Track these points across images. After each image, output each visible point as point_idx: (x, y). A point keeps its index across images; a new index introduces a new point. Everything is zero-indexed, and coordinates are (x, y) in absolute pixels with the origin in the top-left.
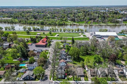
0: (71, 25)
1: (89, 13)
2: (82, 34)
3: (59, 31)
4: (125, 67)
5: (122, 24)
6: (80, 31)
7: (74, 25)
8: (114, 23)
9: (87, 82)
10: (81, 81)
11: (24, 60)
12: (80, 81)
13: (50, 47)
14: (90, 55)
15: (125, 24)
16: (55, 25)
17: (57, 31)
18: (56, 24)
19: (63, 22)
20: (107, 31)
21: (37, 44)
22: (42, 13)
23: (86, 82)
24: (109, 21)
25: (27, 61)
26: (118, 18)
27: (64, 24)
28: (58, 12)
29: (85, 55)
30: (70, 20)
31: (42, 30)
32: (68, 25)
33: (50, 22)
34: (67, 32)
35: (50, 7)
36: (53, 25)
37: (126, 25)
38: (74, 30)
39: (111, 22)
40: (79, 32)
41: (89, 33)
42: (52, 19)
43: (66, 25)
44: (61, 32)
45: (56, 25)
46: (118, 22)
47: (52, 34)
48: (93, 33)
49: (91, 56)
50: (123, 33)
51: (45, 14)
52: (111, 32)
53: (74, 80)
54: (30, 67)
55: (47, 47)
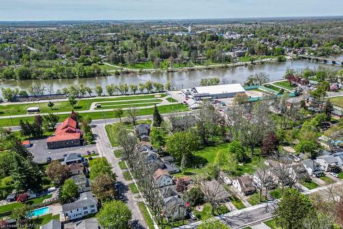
0: (117, 74)
1: (152, 39)
2: (163, 96)
3: (94, 93)
4: (299, 159)
5: (239, 63)
6: (154, 89)
7: (128, 73)
8: (220, 61)
9: (245, 209)
10: (229, 211)
11: (35, 196)
12: (229, 213)
13: (95, 143)
14: (214, 146)
15: (244, 63)
16: (69, 78)
17: (88, 94)
18: (71, 76)
19: (92, 67)
20: (217, 82)
21: (49, 140)
22: (6, 44)
23: (241, 211)
24: (209, 57)
25: (45, 196)
26: (226, 49)
27: (99, 73)
28: (60, 39)
29: (202, 149)
30: (108, 61)
31: (36, 97)
32: (110, 75)
33: (52, 70)
34: (120, 93)
35: (20, 23)
36: (63, 78)
37: (246, 65)
38: (139, 87)
39: (214, 59)
40: (153, 93)
41: (180, 92)
42: (51, 59)
43: (104, 75)
44: (99, 95)
45: (74, 77)
46: (228, 60)
47: (77, 105)
48: (190, 90)
49: (216, 148)
50: (253, 84)
51: (17, 45)
52: (227, 83)
53: (215, 215)
54: (75, 212)
55: (87, 144)
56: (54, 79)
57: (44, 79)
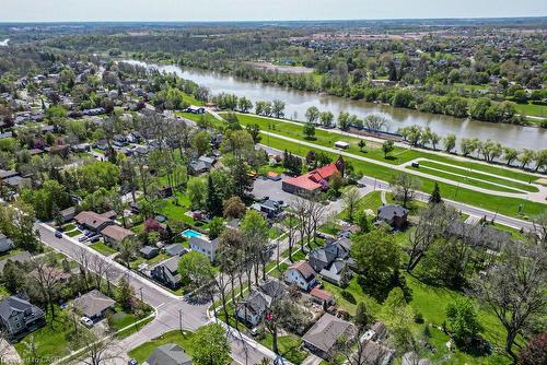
3: (441, 145)
13: (332, 203)
16: (455, 116)
17: (430, 145)
18: (461, 113)
32: (529, 125)
36: (447, 114)
38: (521, 155)
45: (465, 116)
47: (394, 154)
56: (436, 113)
57: (423, 111)
